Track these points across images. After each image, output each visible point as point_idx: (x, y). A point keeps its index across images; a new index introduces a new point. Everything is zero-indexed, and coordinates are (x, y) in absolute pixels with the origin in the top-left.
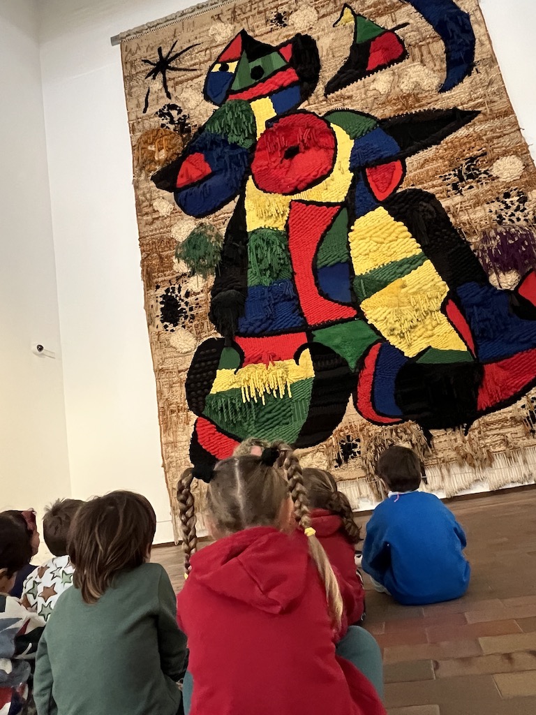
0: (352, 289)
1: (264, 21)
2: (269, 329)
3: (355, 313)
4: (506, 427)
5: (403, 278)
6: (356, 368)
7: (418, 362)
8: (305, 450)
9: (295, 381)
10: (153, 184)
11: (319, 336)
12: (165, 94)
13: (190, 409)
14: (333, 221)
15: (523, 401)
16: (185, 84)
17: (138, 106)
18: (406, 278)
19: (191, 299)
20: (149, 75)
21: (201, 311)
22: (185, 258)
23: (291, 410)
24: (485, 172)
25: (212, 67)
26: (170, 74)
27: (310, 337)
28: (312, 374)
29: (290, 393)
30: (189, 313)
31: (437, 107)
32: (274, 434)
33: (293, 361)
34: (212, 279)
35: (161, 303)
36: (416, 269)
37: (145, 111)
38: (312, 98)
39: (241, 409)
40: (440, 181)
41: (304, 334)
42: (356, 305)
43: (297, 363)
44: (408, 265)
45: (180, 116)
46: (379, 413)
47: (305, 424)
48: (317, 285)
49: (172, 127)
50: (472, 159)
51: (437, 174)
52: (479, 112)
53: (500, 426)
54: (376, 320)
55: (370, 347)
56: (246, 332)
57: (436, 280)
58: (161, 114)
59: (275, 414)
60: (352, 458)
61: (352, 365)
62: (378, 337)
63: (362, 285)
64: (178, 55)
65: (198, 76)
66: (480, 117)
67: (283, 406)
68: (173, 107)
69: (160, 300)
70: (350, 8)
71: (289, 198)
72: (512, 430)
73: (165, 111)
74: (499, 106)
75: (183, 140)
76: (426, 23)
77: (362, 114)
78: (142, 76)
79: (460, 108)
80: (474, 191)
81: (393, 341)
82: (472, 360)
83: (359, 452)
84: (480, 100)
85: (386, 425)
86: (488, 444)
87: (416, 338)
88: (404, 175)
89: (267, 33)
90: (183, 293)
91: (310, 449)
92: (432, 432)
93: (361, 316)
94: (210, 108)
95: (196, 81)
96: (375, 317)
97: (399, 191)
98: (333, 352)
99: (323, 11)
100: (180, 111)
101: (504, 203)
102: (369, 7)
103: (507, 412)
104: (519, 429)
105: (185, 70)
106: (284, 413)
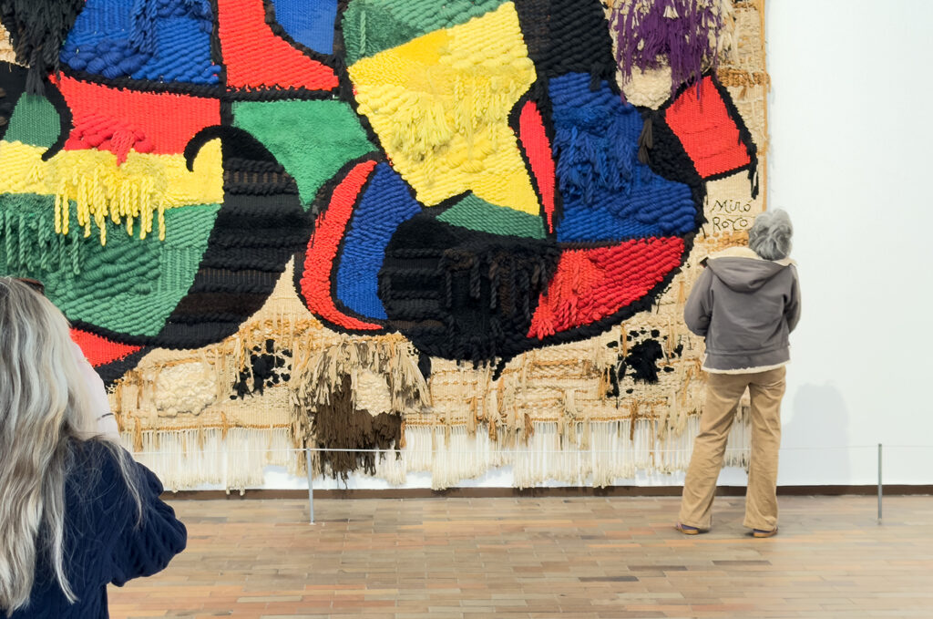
0: (338, 28)
2: (139, 74)
3: (334, 82)
4: (573, 377)
5: (449, 30)
6: (312, 204)
7: (442, 217)
8: (176, 354)
9: (177, 204)
11: (246, 116)
15: (615, 333)
18: (456, 31)
23: (159, 264)
27: (227, 116)
28: (217, 196)
29: (162, 228)
32: (114, 309)
33: (180, 160)
36: (480, 15)
39: (48, 243)
41: (214, 105)
43: (190, 166)
46: (340, 307)
47: (184, 300)
53: (562, 372)
54: (375, 110)
55: (350, 165)
56: (84, 68)
57: (514, 53)
59: (123, 267)
60: (270, 385)
61: (307, 194)
62: (372, 148)
63: (363, 24)
67: (142, 254)
72: (581, 384)
81: (400, 164)
82: (544, 236)
83: (286, 378)
85: (350, 332)
86: (530, 404)
87: (446, 168)
91: (185, 353)
93: (345, 92)
96: (373, 103)
98: (271, 158)
103: (581, 349)
104: (593, 386)
106: (143, 269)
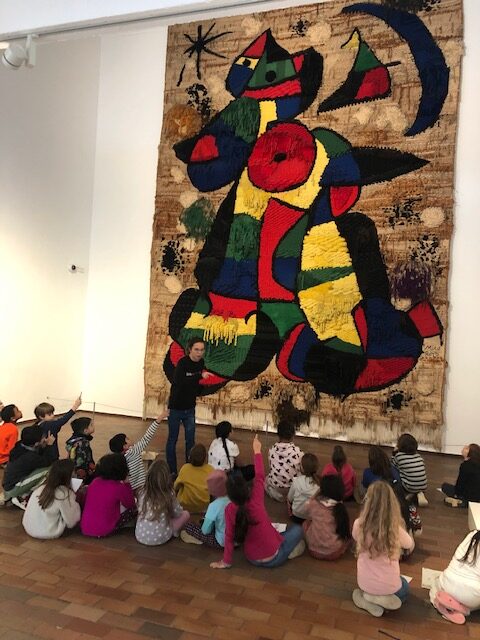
0: (296, 280)
1: (288, 25)
2: (233, 294)
3: (294, 298)
4: (370, 404)
5: (332, 282)
6: (283, 337)
7: (325, 345)
9: (241, 334)
10: (173, 152)
11: (265, 308)
12: (196, 73)
13: (170, 334)
14: (297, 223)
15: (386, 391)
16: (214, 68)
17: (174, 78)
18: (335, 282)
19: (184, 255)
20: (187, 51)
21: (189, 266)
22: (186, 222)
23: (234, 353)
24: (417, 215)
25: (237, 59)
26: (204, 56)
27: (259, 306)
28: (254, 332)
29: (236, 343)
30: (181, 265)
31: (398, 149)
33: (243, 321)
34: (201, 244)
35: (164, 251)
36: (343, 277)
37: (179, 84)
38: (308, 111)
40: (382, 212)
41: (255, 303)
42: (295, 292)
43: (246, 322)
44: (339, 273)
45: (205, 97)
46: (290, 372)
47: (242, 365)
48: (273, 270)
49: (196, 105)
50: (411, 201)
51: (381, 205)
52: (429, 162)
53: (366, 402)
54: (306, 308)
56: (217, 291)
57: (354, 290)
58: (190, 91)
59: (223, 354)
60: (266, 396)
61: (282, 334)
62: (304, 320)
63: (303, 279)
64: (213, 38)
65: (225, 64)
66: (428, 166)
67: (229, 350)
68: (201, 87)
69: (164, 249)
70: (359, 33)
71: (270, 195)
73: (194, 89)
74: (445, 161)
75: (203, 120)
76: (414, 66)
77: (341, 137)
78: (182, 50)
79: (416, 154)
80: (403, 228)
81: (313, 325)
82: (362, 354)
83: (271, 394)
84: (432, 152)
86: (354, 412)
87: (328, 328)
88: (357, 199)
89: (287, 38)
90: (180, 248)
92: (321, 394)
93: (297, 301)
94: (228, 97)
95: (223, 68)
96: (305, 305)
97: (350, 212)
98: (271, 321)
99: (336, 30)
100: (205, 93)
101: (422, 243)
102: (374, 37)
103: (374, 395)
104: (378, 408)
105: (216, 55)
106: (230, 354)
